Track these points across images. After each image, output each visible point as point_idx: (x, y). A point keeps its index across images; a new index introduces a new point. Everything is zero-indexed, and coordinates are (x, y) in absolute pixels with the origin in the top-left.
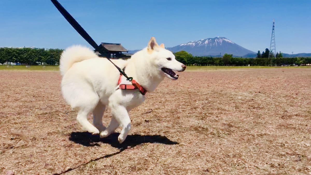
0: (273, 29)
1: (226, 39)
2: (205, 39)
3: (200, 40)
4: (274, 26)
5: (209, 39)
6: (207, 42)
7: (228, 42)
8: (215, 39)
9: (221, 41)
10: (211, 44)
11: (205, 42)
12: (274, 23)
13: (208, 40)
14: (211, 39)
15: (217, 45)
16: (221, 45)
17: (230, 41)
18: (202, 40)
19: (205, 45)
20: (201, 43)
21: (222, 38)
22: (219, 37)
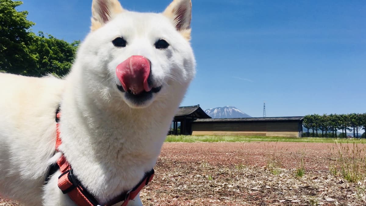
0: (264, 109)
1: (236, 108)
2: (214, 108)
3: (209, 109)
4: (264, 106)
5: (218, 108)
6: (216, 111)
7: (238, 112)
8: (224, 108)
9: (230, 110)
10: (220, 113)
11: (214, 112)
12: (264, 104)
13: (217, 110)
14: (220, 108)
15: (226, 115)
16: (230, 115)
17: (240, 111)
18: (211, 109)
19: (214, 114)
20: (209, 112)
21: (231, 107)
22: (228, 106)
